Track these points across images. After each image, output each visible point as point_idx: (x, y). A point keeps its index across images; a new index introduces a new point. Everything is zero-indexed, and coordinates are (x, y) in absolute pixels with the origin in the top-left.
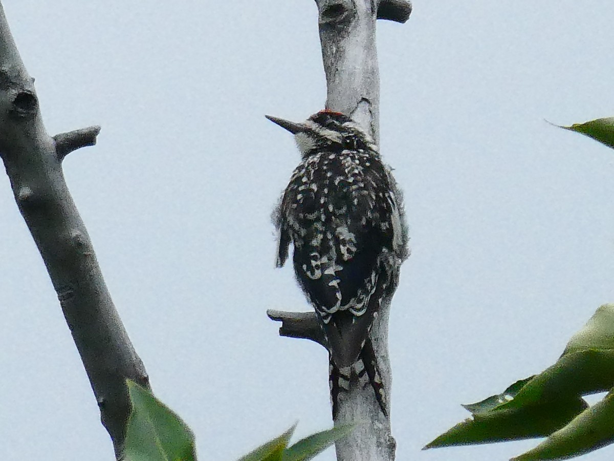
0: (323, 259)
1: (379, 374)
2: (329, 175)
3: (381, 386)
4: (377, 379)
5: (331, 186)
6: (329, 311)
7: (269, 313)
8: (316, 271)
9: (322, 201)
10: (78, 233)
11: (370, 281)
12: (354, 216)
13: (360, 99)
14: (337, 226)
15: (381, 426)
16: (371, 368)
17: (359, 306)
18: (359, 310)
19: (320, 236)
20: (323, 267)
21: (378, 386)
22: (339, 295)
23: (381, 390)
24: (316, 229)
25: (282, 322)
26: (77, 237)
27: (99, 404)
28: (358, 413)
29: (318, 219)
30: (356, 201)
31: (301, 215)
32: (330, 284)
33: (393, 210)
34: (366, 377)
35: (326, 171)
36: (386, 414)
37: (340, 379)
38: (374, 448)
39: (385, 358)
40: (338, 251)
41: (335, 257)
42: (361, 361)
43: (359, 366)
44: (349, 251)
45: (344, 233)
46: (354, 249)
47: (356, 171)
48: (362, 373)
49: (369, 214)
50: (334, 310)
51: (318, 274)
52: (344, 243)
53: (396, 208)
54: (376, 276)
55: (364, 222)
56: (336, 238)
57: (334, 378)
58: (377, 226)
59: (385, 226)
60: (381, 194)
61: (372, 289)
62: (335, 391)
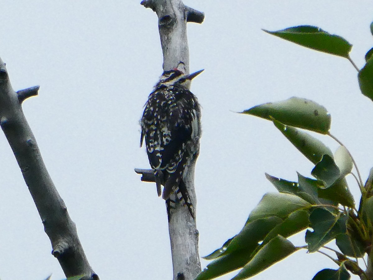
0: (155, 142)
1: (189, 198)
2: (158, 101)
3: (191, 204)
4: (189, 201)
5: (160, 107)
6: (156, 168)
8: (151, 149)
9: (155, 115)
11: (178, 155)
12: (171, 122)
14: (163, 127)
15: (191, 224)
16: (185, 196)
17: (171, 168)
18: (171, 170)
19: (154, 132)
20: (154, 147)
21: (189, 205)
22: (160, 161)
23: (191, 207)
24: (152, 128)
25: (142, 175)
27: (43, 222)
28: (180, 218)
29: (153, 124)
30: (171, 114)
31: (146, 121)
32: (157, 155)
33: (193, 119)
34: (183, 201)
35: (156, 100)
36: (194, 218)
37: (171, 202)
38: (188, 235)
39: (193, 191)
40: (162, 140)
41: (160, 143)
42: (180, 193)
43: (180, 195)
44: (167, 140)
45: (166, 131)
46: (169, 139)
47: (171, 97)
48: (181, 199)
49: (179, 121)
50: (158, 168)
51: (152, 149)
52: (165, 136)
53: (196, 118)
54: (182, 153)
55: (176, 125)
56: (162, 133)
57: (168, 202)
58: (183, 127)
59: (187, 127)
60: (186, 111)
61: (179, 159)
62: (169, 208)
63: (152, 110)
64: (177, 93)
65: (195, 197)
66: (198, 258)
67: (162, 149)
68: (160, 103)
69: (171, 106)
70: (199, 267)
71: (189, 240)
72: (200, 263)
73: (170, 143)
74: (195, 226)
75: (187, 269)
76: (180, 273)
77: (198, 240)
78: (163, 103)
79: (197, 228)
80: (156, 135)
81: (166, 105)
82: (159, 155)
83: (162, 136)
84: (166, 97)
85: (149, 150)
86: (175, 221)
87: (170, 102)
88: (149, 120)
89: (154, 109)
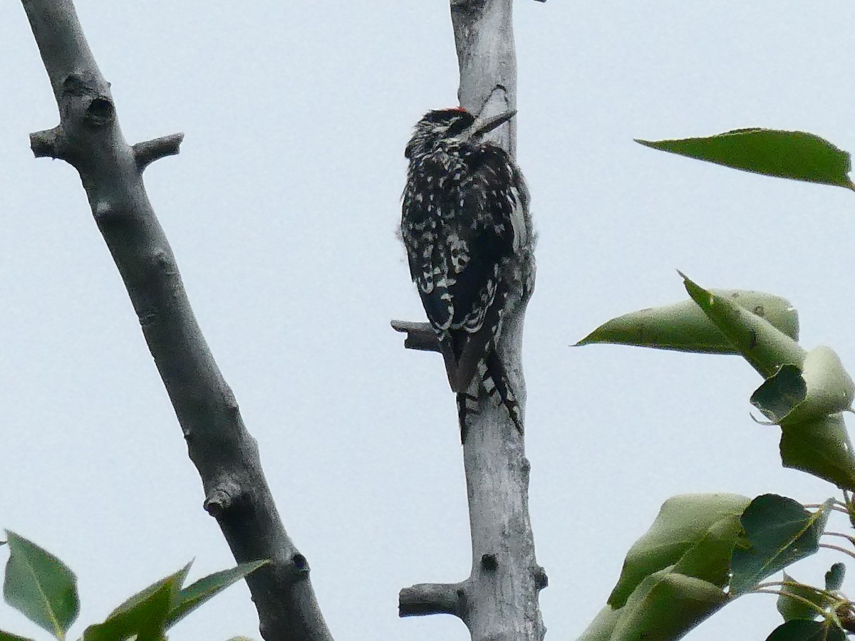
0: (436, 270)
1: (512, 391)
2: (430, 179)
3: (514, 403)
4: (509, 397)
5: (436, 190)
6: (442, 328)
7: (393, 324)
8: (428, 284)
9: (429, 209)
10: (161, 250)
11: (486, 292)
12: (463, 220)
13: (495, 86)
14: (448, 234)
15: (513, 446)
16: (502, 386)
17: (473, 322)
18: (472, 326)
19: (431, 248)
20: (435, 279)
21: (511, 404)
22: (451, 310)
23: (515, 409)
24: (427, 240)
25: (407, 334)
26: (161, 255)
28: (489, 433)
29: (428, 228)
30: (462, 203)
31: (411, 226)
32: (442, 298)
33: (513, 209)
36: (520, 431)
37: (467, 400)
38: (505, 472)
39: (518, 373)
40: (450, 263)
41: (446, 270)
42: (490, 378)
43: (489, 384)
44: (461, 262)
45: (455, 242)
46: (465, 259)
47: (459, 166)
48: (492, 391)
49: (480, 217)
50: (447, 325)
51: (430, 286)
52: (455, 253)
53: (519, 205)
54: (493, 285)
55: (474, 226)
56: (447, 247)
57: (461, 399)
58: (491, 229)
59: (499, 228)
60: (494, 192)
61: (489, 300)
62: (463, 413)
63: (421, 200)
64: (468, 154)
65: (522, 386)
66: (527, 524)
67: (453, 282)
68: (436, 181)
69: (462, 184)
70: (531, 542)
71: (508, 483)
72: (531, 533)
73: (469, 268)
74: (521, 450)
75: (503, 545)
76: (487, 555)
77: (527, 483)
78: (442, 180)
79: (527, 456)
80: (435, 252)
81: (451, 183)
82: (446, 296)
83: (449, 254)
84: (446, 168)
85: (423, 287)
86: (478, 439)
87: (458, 177)
88: (419, 221)
89: (426, 197)
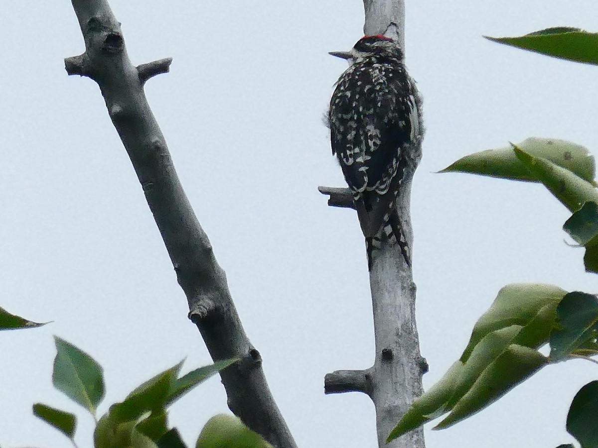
0: (356, 149)
1: (404, 235)
2: (359, 83)
3: (405, 244)
4: (402, 240)
5: (362, 93)
6: (358, 190)
7: (320, 189)
8: (350, 159)
9: (354, 105)
10: (157, 139)
11: (392, 166)
12: (378, 116)
13: (389, 23)
14: (367, 124)
15: (404, 274)
16: (397, 231)
17: (383, 187)
18: (382, 190)
19: (354, 133)
20: (355, 156)
21: (403, 245)
22: (366, 179)
23: (406, 248)
24: (351, 126)
25: (329, 196)
27: (175, 269)
28: (388, 265)
29: (352, 119)
30: (379, 104)
31: (340, 115)
32: (360, 170)
33: (412, 110)
35: (358, 81)
36: (409, 264)
37: (374, 241)
38: (399, 291)
39: (408, 223)
40: (367, 144)
41: (364, 148)
42: (390, 225)
43: (388, 230)
44: (375, 144)
45: (372, 130)
46: (378, 142)
47: (381, 81)
48: (390, 235)
49: (390, 115)
50: (362, 189)
51: (351, 161)
52: (371, 137)
53: (415, 108)
54: (396, 163)
55: (386, 120)
56: (366, 134)
57: (369, 240)
58: (397, 124)
59: (402, 123)
60: (400, 99)
61: (393, 173)
62: (370, 249)
63: (349, 97)
65: (411, 233)
66: (414, 327)
67: (369, 158)
70: (416, 340)
71: (401, 299)
72: (417, 334)
73: (380, 149)
74: (410, 277)
75: (397, 343)
76: (386, 350)
77: (414, 299)
78: (367, 87)
79: (414, 281)
80: (357, 136)
82: (363, 169)
83: (367, 138)
84: (374, 80)
85: (345, 161)
86: (380, 269)
87: (378, 87)
89: (353, 95)
